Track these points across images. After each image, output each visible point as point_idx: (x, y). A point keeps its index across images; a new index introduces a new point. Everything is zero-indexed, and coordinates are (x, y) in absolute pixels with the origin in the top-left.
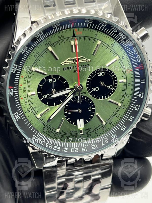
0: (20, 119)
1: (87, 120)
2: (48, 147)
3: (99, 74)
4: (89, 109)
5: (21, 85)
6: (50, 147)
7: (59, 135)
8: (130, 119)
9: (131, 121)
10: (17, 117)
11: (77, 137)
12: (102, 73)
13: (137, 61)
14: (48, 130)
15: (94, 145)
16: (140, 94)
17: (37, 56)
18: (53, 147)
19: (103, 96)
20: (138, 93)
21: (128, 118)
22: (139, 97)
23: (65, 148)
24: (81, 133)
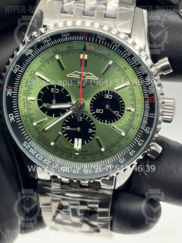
0: (14, 121)
1: (85, 141)
2: (38, 158)
3: (105, 96)
4: (89, 130)
5: (22, 88)
6: (40, 158)
7: (53, 149)
8: (131, 152)
9: (132, 155)
10: (11, 118)
11: (72, 156)
12: (109, 96)
13: (148, 92)
14: (42, 140)
15: (88, 170)
16: (146, 129)
17: (42, 61)
18: (43, 159)
19: (106, 121)
20: (145, 127)
21: (129, 151)
22: (145, 132)
23: (56, 164)
24: (77, 153)
